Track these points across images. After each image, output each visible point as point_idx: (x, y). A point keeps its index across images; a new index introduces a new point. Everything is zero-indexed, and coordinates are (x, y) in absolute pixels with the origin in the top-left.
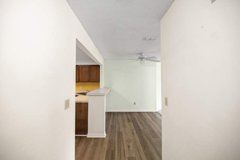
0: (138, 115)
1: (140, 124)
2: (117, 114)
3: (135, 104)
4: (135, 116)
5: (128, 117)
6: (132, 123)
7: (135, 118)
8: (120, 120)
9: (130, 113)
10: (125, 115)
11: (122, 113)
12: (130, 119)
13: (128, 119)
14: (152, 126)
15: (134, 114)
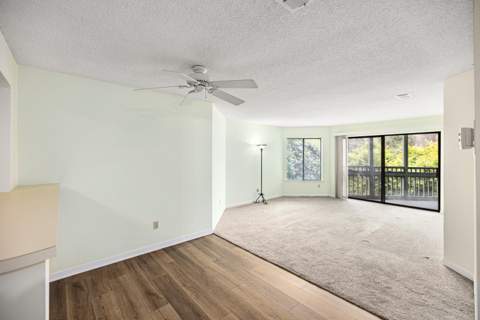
0: (172, 260)
1: (198, 297)
2: (94, 284)
3: (156, 225)
4: (163, 266)
5: (141, 283)
6: (169, 306)
7: (167, 276)
8: (117, 311)
9: (143, 260)
10: (127, 278)
11: (112, 271)
12: (154, 289)
13: (149, 294)
14: (236, 291)
15: (158, 261)
